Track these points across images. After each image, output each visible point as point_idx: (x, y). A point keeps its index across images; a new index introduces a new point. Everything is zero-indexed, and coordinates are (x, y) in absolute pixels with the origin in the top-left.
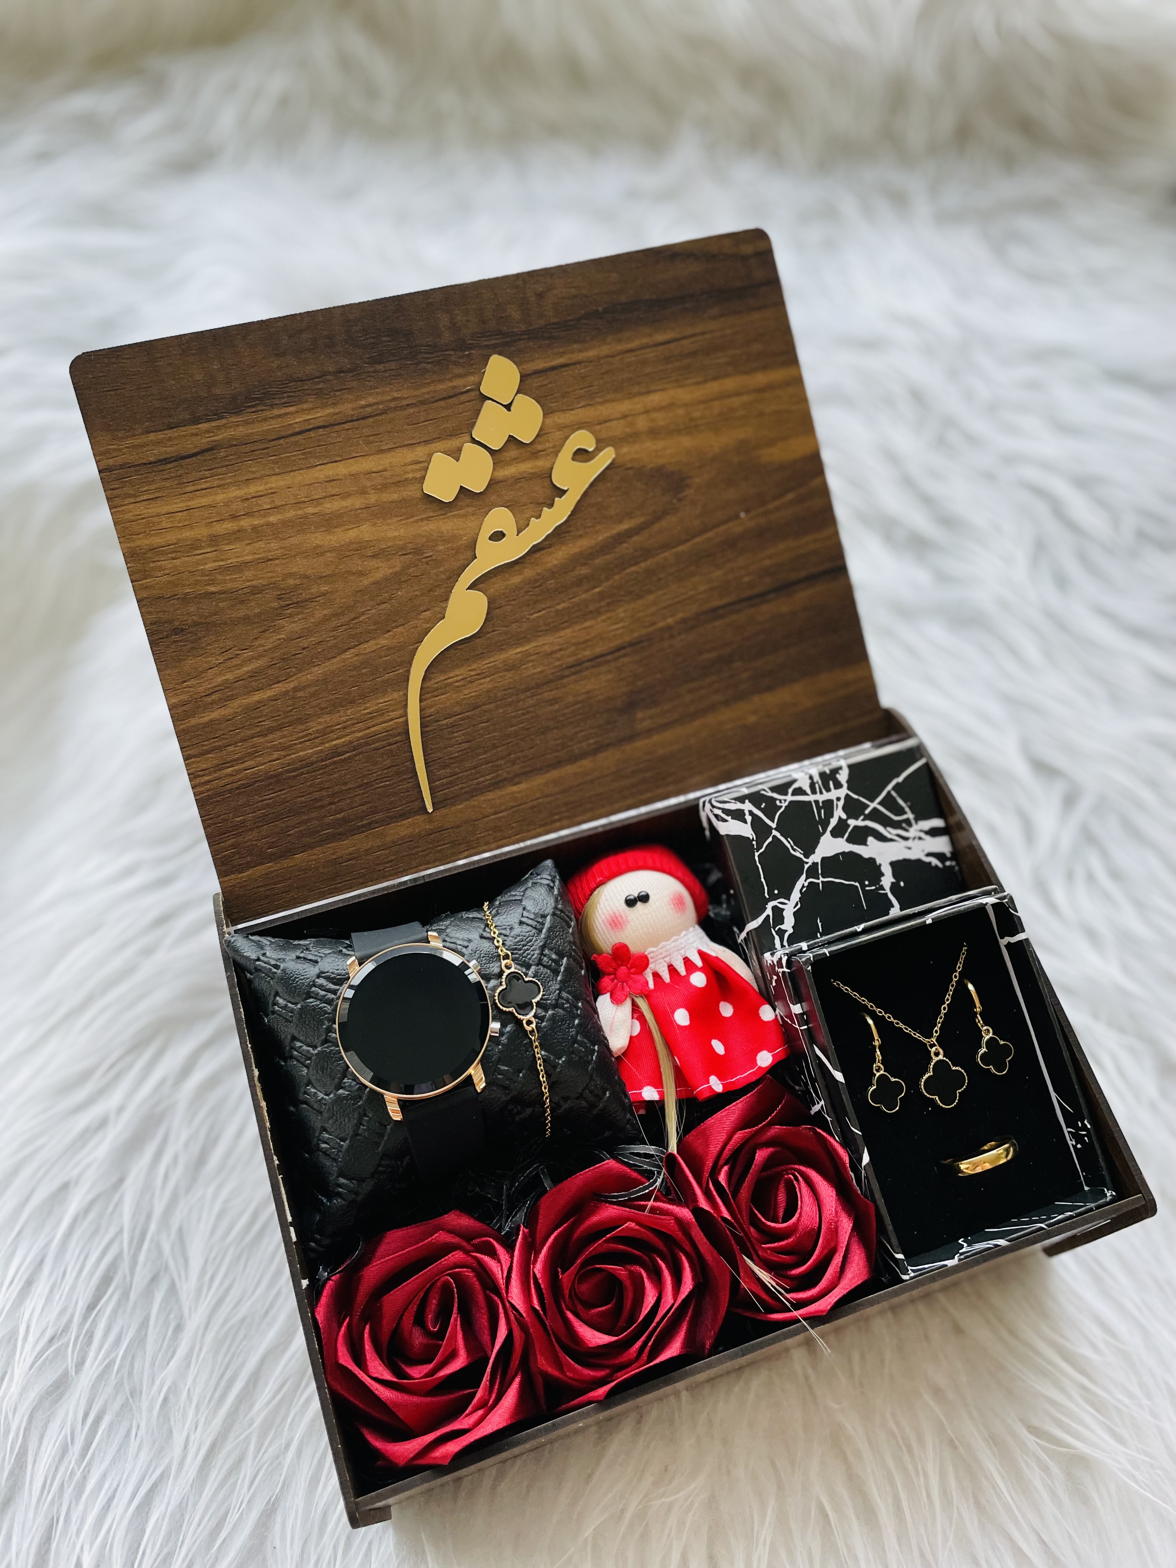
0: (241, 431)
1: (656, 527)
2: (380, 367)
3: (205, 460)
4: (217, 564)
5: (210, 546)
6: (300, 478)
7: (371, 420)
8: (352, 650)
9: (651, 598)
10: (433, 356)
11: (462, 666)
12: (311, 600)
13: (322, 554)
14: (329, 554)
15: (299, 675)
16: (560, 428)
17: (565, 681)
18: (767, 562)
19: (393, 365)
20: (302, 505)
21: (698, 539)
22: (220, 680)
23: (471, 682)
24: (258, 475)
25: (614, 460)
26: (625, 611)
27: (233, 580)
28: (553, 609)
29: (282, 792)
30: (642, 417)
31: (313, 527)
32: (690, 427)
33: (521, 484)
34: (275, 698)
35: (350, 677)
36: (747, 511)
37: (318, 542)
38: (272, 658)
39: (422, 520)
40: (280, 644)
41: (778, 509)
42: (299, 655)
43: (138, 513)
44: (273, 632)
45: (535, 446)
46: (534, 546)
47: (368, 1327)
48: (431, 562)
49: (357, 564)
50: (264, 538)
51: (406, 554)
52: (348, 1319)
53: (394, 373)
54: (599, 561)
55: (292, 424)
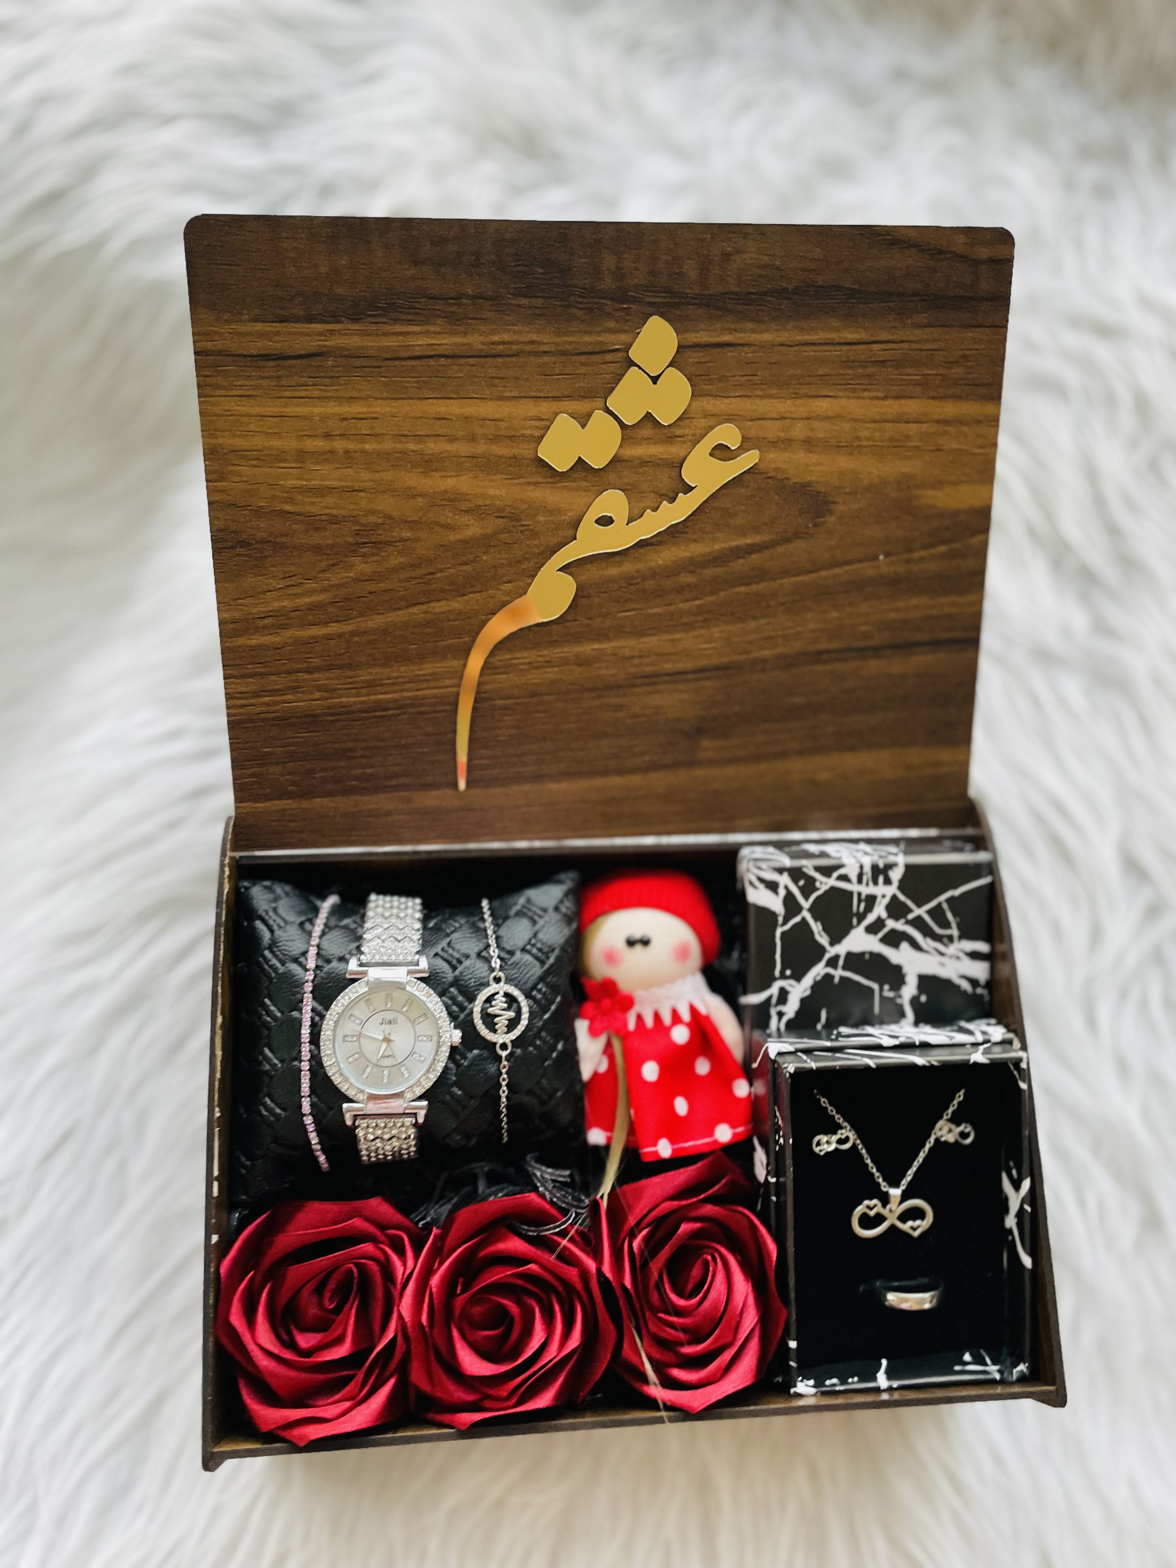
0: (355, 341)
1: (781, 549)
2: (524, 301)
3: (310, 366)
4: (299, 482)
5: (296, 461)
6: (408, 408)
7: (500, 360)
8: (421, 607)
9: (752, 624)
10: (586, 301)
11: (532, 649)
12: (389, 543)
13: (414, 496)
14: (420, 499)
15: (360, 619)
16: (706, 415)
17: (637, 690)
18: (893, 615)
19: (539, 302)
20: (403, 439)
21: (823, 573)
22: (277, 605)
23: (537, 668)
24: (363, 395)
25: (756, 464)
26: (720, 632)
27: (312, 504)
28: (644, 612)
29: (316, 734)
30: (800, 424)
31: (409, 465)
32: (851, 447)
33: (645, 469)
34: (330, 637)
35: (413, 633)
36: (887, 555)
37: (412, 483)
38: (336, 596)
39: (528, 483)
40: (347, 583)
41: (922, 559)
42: (364, 599)
43: (227, 408)
44: (342, 568)
45: (672, 430)
46: (641, 540)
47: (268, 1286)
48: (527, 533)
49: (448, 516)
50: (355, 466)
51: (502, 517)
52: (252, 1273)
53: (538, 311)
54: (708, 572)
55: (413, 346)
